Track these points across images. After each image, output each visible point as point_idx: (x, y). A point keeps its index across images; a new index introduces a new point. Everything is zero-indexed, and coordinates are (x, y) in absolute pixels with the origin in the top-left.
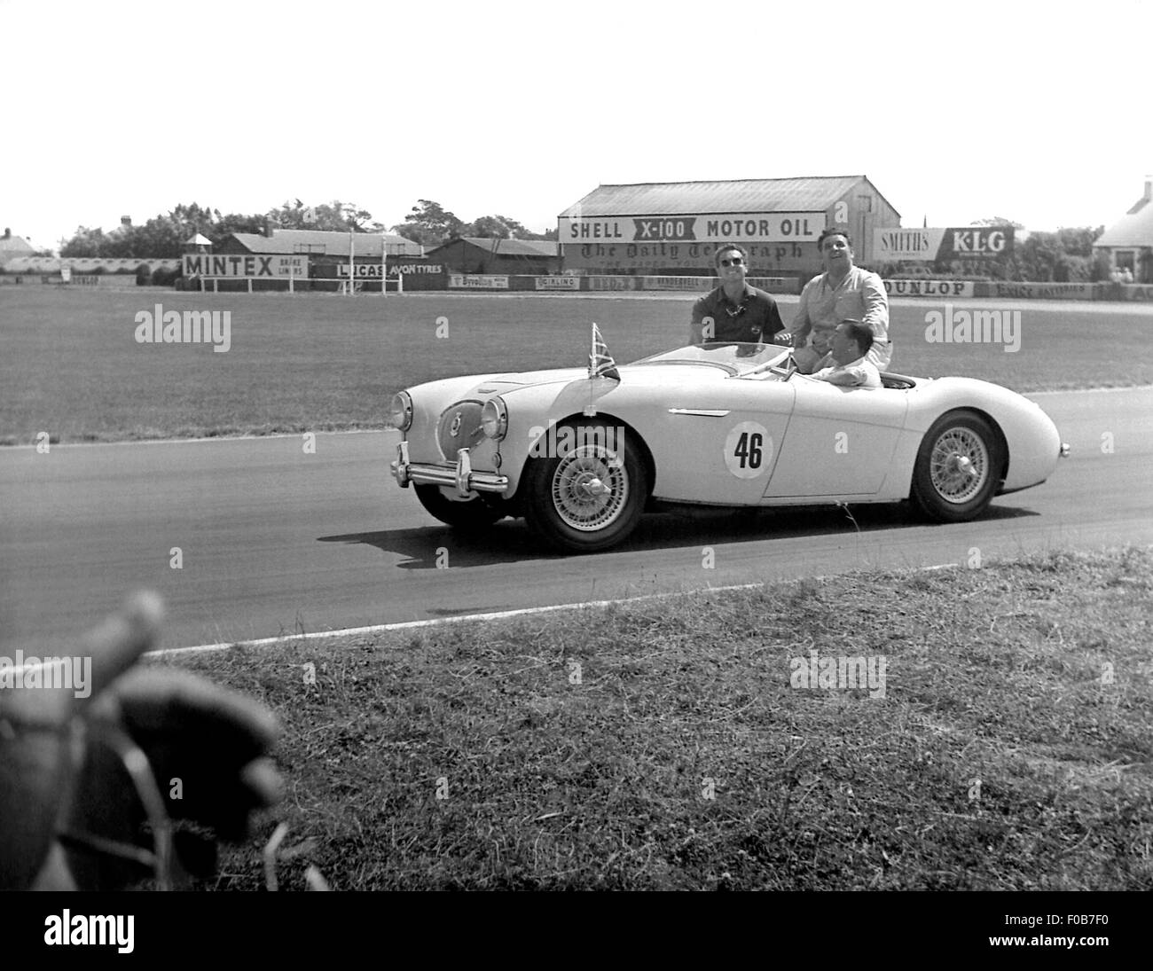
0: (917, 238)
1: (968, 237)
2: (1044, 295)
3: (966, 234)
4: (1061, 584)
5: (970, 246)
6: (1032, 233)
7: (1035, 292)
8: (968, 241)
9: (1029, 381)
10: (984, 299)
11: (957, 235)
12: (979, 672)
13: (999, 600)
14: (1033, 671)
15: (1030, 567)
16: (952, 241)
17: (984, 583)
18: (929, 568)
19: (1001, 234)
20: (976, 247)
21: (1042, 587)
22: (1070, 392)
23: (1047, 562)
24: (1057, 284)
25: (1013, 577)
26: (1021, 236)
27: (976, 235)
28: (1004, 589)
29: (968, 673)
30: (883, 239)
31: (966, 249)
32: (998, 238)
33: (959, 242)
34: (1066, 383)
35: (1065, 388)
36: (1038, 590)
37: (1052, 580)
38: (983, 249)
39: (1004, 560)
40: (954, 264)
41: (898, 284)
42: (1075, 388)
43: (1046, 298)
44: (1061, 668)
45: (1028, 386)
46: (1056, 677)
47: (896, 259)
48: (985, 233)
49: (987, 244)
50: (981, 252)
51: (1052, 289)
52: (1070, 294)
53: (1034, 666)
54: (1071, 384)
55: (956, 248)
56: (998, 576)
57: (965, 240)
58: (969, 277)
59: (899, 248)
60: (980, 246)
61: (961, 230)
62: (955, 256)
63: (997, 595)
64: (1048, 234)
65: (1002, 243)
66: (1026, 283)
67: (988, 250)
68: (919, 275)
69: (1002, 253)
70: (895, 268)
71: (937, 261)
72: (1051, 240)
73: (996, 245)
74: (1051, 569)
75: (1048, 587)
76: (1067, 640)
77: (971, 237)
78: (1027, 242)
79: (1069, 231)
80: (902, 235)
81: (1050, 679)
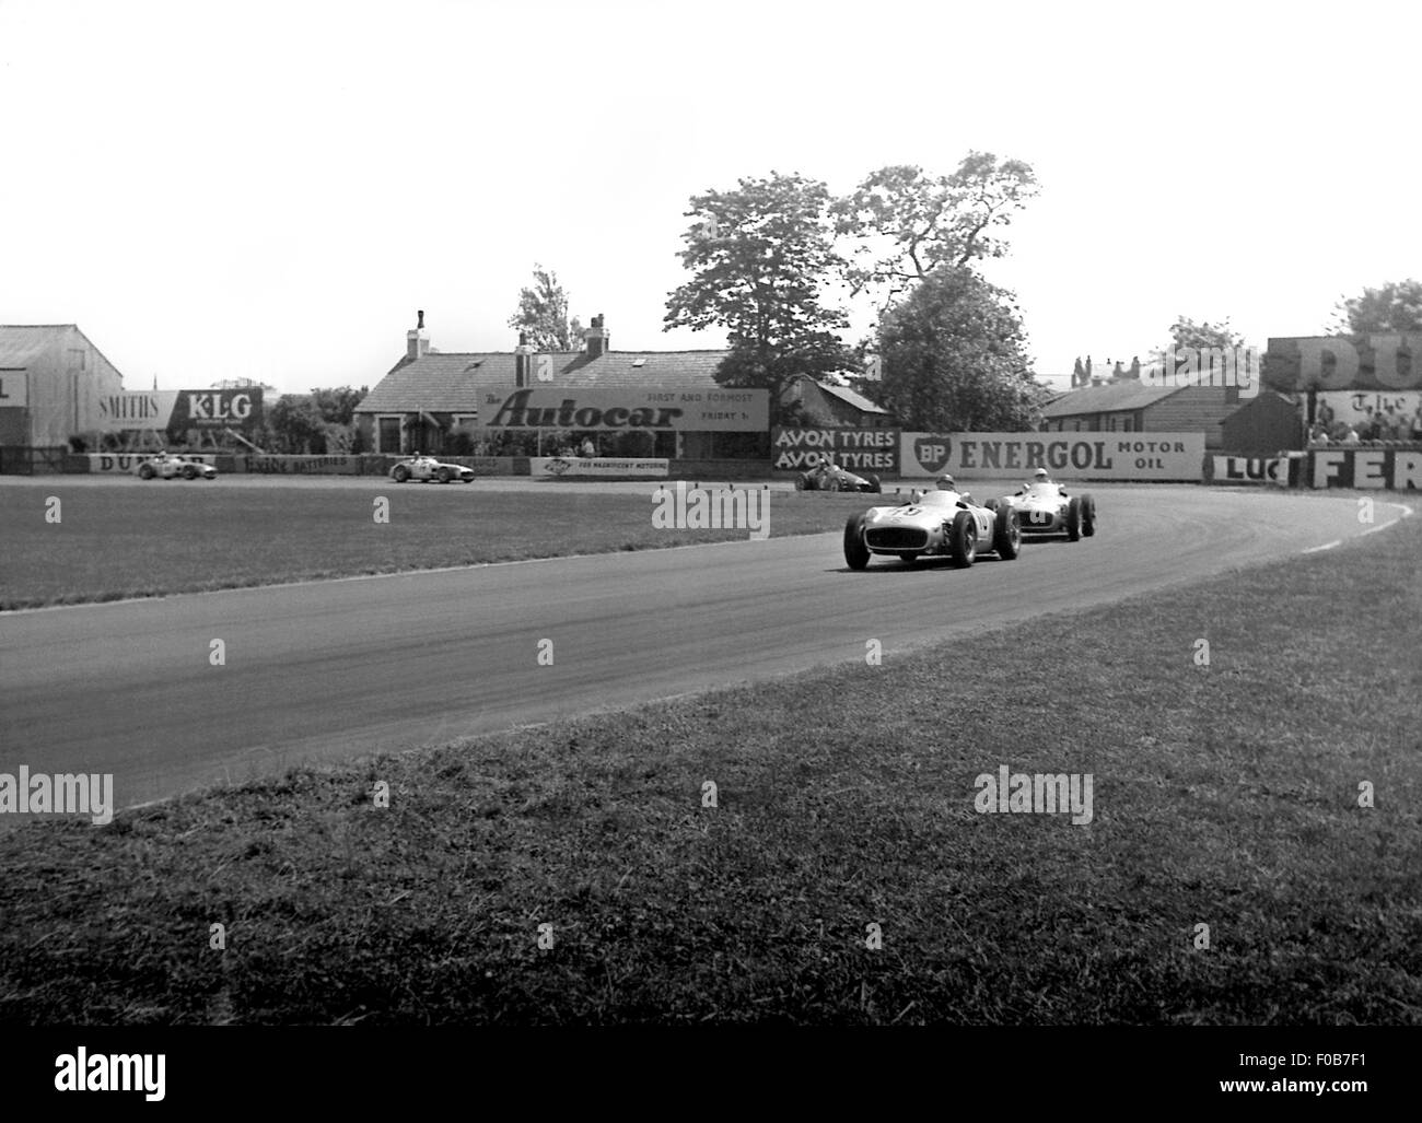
0: (145, 403)
1: (207, 400)
2: (300, 469)
3: (204, 397)
4: (298, 808)
5: (210, 411)
6: (284, 397)
7: (289, 467)
8: (207, 405)
9: (277, 571)
10: (228, 475)
11: (193, 398)
12: (191, 929)
13: (222, 836)
14: (258, 918)
15: (262, 790)
16: (187, 407)
17: (205, 817)
18: (136, 807)
19: (247, 397)
20: (217, 414)
21: (275, 813)
22: (326, 581)
23: (283, 783)
24: (316, 456)
25: (240, 805)
26: (271, 399)
27: (217, 398)
28: (229, 821)
29: (177, 932)
30: (102, 405)
31: (204, 414)
32: (242, 401)
33: (195, 408)
34: (319, 571)
35: (319, 576)
36: (270, 819)
37: (287, 805)
38: (225, 415)
39: (230, 785)
40: (191, 433)
41: (121, 459)
42: (331, 576)
43: (301, 473)
44: (292, 911)
45: (276, 577)
46: (285, 922)
47: (118, 428)
48: (227, 395)
49: (230, 409)
50: (223, 420)
51: (310, 462)
52: (330, 468)
53: (258, 913)
54: (326, 572)
55: (193, 415)
56: (222, 807)
57: (203, 404)
58: (209, 448)
59: (121, 414)
60: (223, 411)
61: (199, 393)
62: (192, 424)
63: (219, 830)
64: (300, 397)
65: (247, 408)
66: (279, 456)
67: (231, 416)
68: (148, 448)
69: (249, 420)
70: (117, 439)
71: (170, 431)
72: (306, 403)
73: (241, 410)
74: (284, 791)
75: (282, 813)
76: (301, 873)
77: (210, 400)
78: (278, 406)
79: (326, 394)
80: (124, 399)
81: (278, 925)
